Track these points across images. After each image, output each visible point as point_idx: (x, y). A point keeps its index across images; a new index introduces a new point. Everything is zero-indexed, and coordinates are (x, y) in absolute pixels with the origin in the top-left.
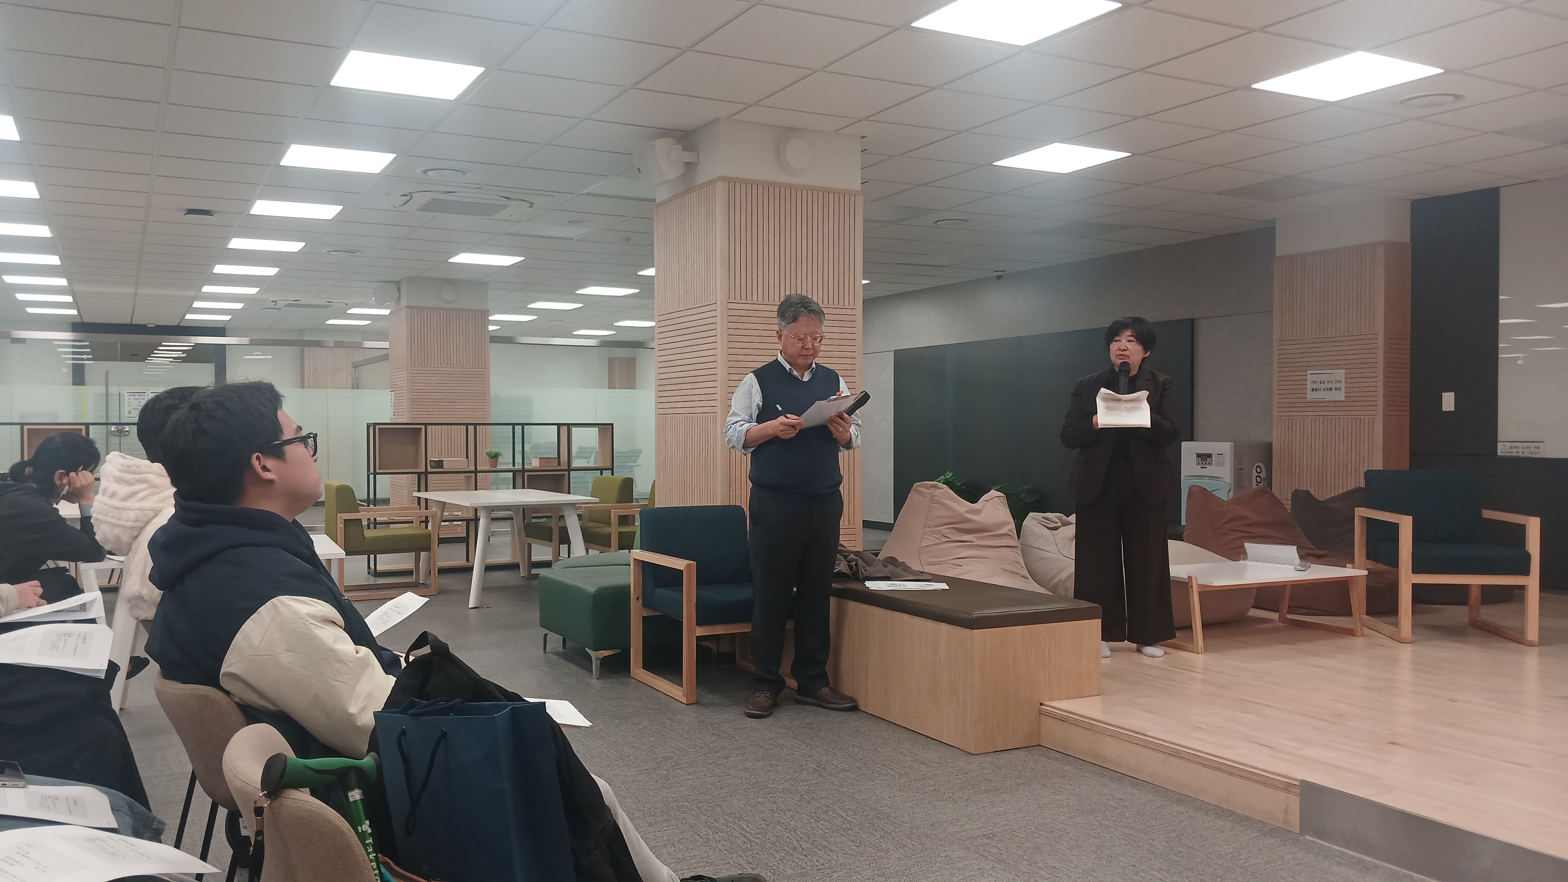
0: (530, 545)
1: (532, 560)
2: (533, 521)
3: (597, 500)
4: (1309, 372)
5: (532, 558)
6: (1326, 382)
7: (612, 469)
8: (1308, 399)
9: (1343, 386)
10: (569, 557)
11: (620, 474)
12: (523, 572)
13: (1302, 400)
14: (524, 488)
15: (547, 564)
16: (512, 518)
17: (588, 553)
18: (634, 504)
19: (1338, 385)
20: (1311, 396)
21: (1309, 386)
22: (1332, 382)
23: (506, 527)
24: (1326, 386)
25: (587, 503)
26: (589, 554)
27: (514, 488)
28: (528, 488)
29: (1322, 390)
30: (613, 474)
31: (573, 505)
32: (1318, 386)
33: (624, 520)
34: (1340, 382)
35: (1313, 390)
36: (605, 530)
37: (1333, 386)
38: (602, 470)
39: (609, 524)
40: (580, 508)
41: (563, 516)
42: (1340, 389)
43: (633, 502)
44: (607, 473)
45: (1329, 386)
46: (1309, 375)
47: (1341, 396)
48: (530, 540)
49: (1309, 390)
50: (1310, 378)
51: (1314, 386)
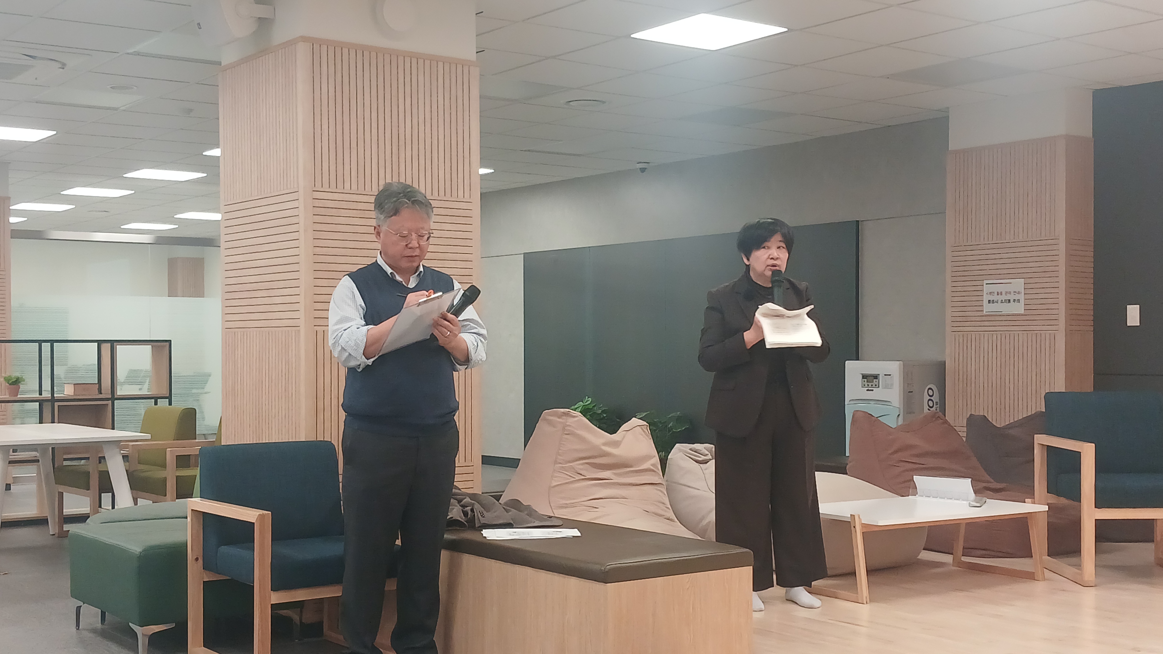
0: (61, 495)
1: (64, 514)
2: (66, 463)
3: (148, 436)
4: (986, 282)
5: (64, 511)
6: (1004, 293)
7: (170, 398)
8: (985, 313)
9: (1022, 297)
10: (113, 507)
11: (179, 404)
12: (52, 528)
13: (979, 314)
14: (53, 422)
15: (82, 519)
16: (38, 461)
17: (136, 503)
18: (197, 441)
19: (1017, 297)
20: (988, 308)
21: (986, 298)
22: (1010, 293)
23: (29, 472)
24: (1004, 297)
25: (137, 441)
26: (138, 505)
27: (41, 422)
28: (59, 423)
29: (999, 302)
30: (170, 404)
31: (116, 443)
32: (995, 298)
33: (183, 461)
34: (1019, 293)
35: (989, 302)
36: (160, 474)
37: (1011, 297)
38: (156, 399)
39: (163, 466)
40: (127, 447)
41: (104, 457)
42: (1019, 301)
43: (196, 439)
44: (163, 403)
45: (1008, 297)
46: (985, 285)
47: (1019, 309)
48: (61, 488)
49: (985, 302)
50: (986, 289)
51: (991, 298)
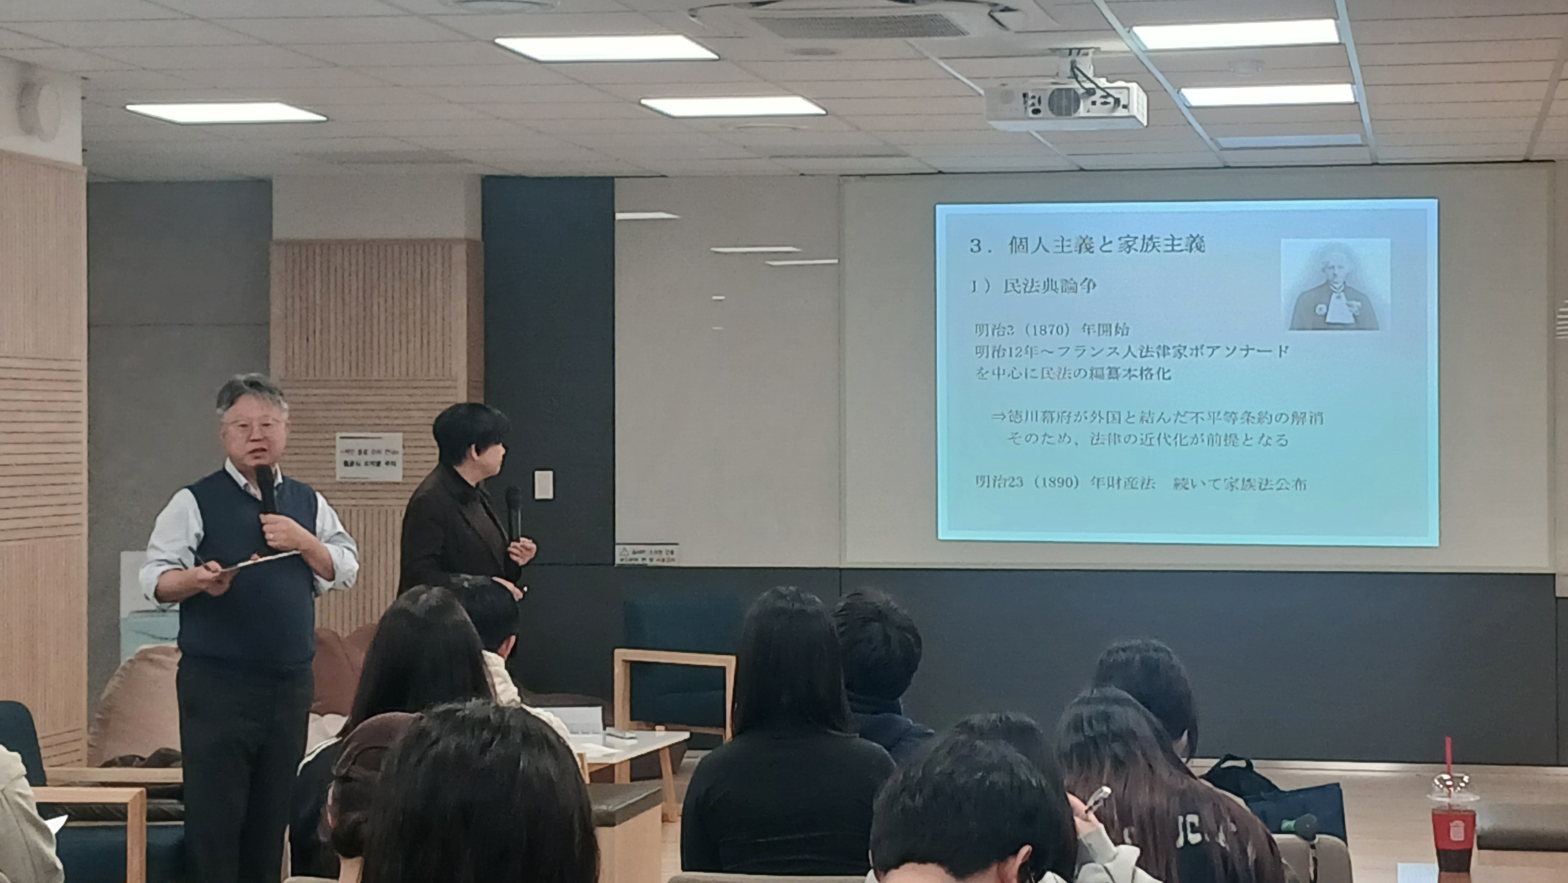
4: (338, 435)
6: (369, 452)
8: (338, 479)
9: (399, 459)
13: (328, 480)
19: (391, 458)
20: (342, 472)
21: (340, 458)
22: (379, 452)
24: (370, 458)
29: (362, 464)
32: (355, 457)
34: (395, 453)
35: (346, 464)
37: (383, 458)
42: (394, 464)
45: (377, 458)
46: (338, 438)
47: (394, 474)
49: (339, 465)
50: (341, 445)
51: (349, 458)
